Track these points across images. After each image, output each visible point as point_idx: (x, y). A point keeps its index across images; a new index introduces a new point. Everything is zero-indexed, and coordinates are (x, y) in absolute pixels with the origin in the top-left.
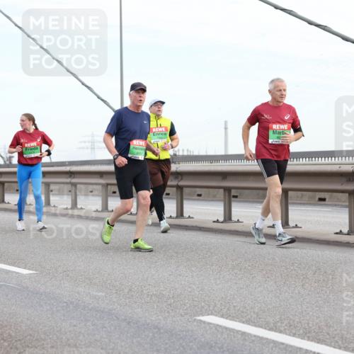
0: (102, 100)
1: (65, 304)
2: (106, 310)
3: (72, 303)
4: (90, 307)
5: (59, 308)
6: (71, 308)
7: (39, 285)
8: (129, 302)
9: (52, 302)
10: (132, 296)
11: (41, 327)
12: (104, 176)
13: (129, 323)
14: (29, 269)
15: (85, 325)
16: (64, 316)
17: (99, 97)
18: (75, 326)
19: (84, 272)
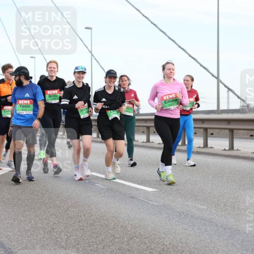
0: (204, 67)
1: (178, 214)
2: (208, 219)
3: (183, 213)
4: (196, 216)
5: (174, 216)
6: (183, 216)
7: (160, 200)
8: (225, 214)
9: (169, 211)
10: (227, 209)
11: (161, 229)
12: (206, 122)
13: (225, 229)
14: (152, 188)
15: (193, 229)
16: (178, 222)
17: (201, 65)
18: (185, 229)
19: (192, 191)
